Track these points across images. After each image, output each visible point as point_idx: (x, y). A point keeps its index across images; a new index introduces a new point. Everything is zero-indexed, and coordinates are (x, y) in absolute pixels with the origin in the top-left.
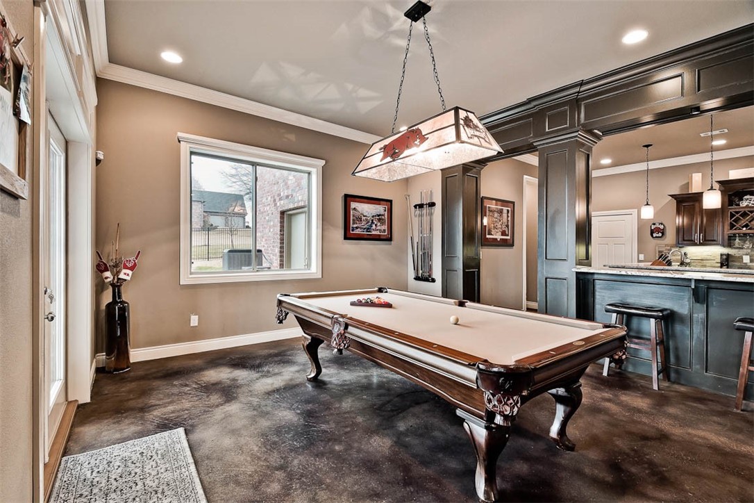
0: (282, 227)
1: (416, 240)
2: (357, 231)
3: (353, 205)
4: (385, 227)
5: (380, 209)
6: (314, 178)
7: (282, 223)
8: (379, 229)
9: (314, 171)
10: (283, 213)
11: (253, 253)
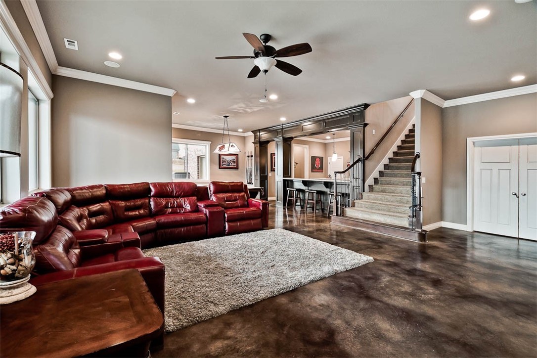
0: (198, 163)
1: (248, 169)
2: (224, 166)
3: (222, 157)
4: (236, 164)
5: (233, 158)
6: (207, 147)
7: (198, 161)
8: (232, 165)
9: (207, 145)
10: (198, 157)
11: (187, 174)
